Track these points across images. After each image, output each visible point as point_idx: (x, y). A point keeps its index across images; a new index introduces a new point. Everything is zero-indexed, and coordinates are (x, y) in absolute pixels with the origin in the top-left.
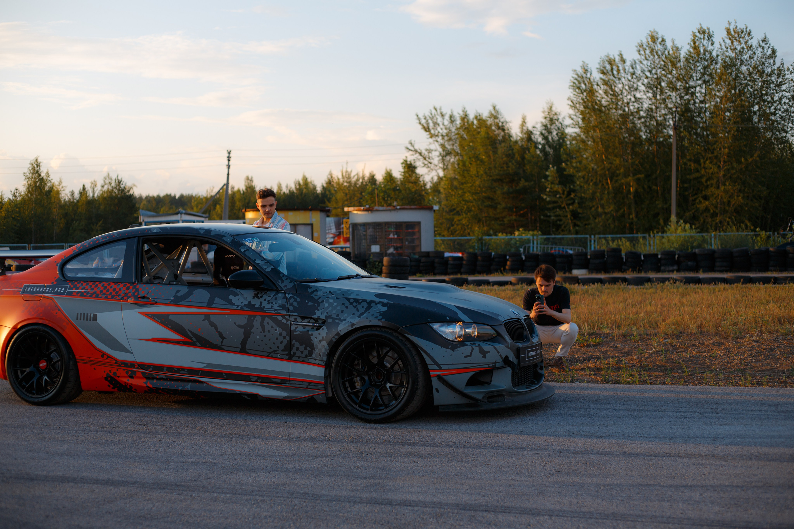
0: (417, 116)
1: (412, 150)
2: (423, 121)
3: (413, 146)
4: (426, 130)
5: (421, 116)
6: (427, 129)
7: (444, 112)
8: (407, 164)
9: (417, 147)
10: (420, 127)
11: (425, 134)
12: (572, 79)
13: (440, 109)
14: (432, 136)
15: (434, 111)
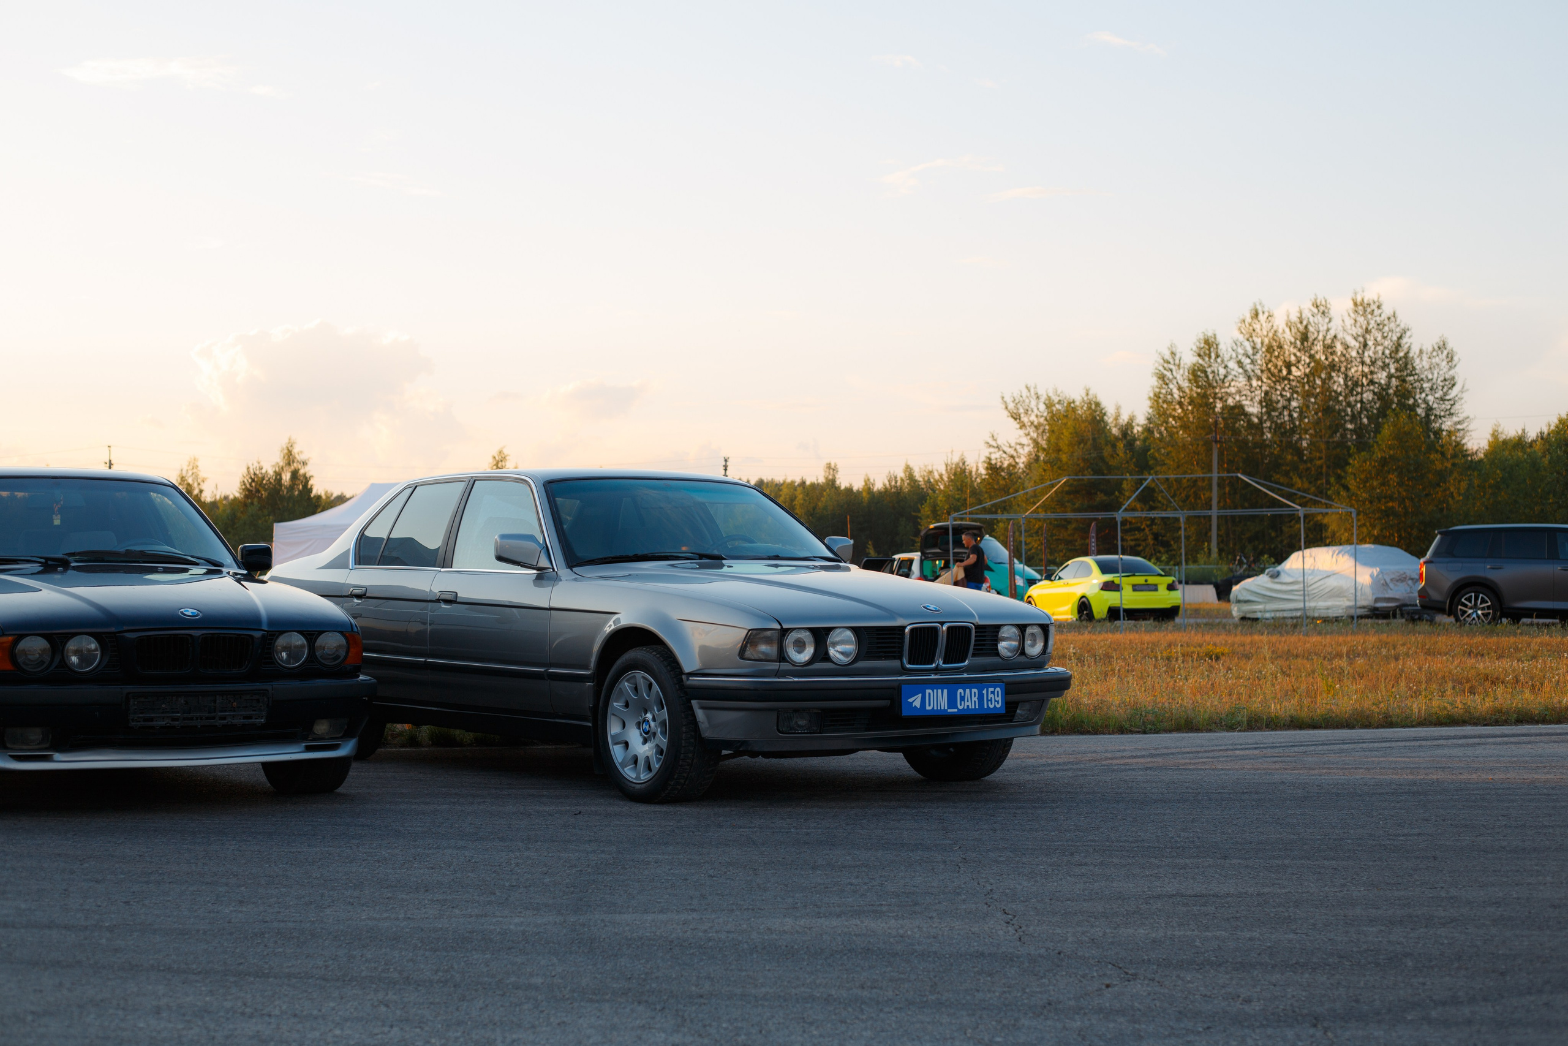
0: (1003, 398)
1: (994, 447)
2: (1011, 406)
3: (995, 440)
4: (1015, 419)
5: (1008, 399)
6: (1016, 417)
7: (1040, 393)
8: (990, 464)
9: (999, 442)
10: (1006, 413)
11: (1015, 425)
12: (1157, 365)
13: (1035, 388)
14: (1023, 426)
15: (1025, 393)
